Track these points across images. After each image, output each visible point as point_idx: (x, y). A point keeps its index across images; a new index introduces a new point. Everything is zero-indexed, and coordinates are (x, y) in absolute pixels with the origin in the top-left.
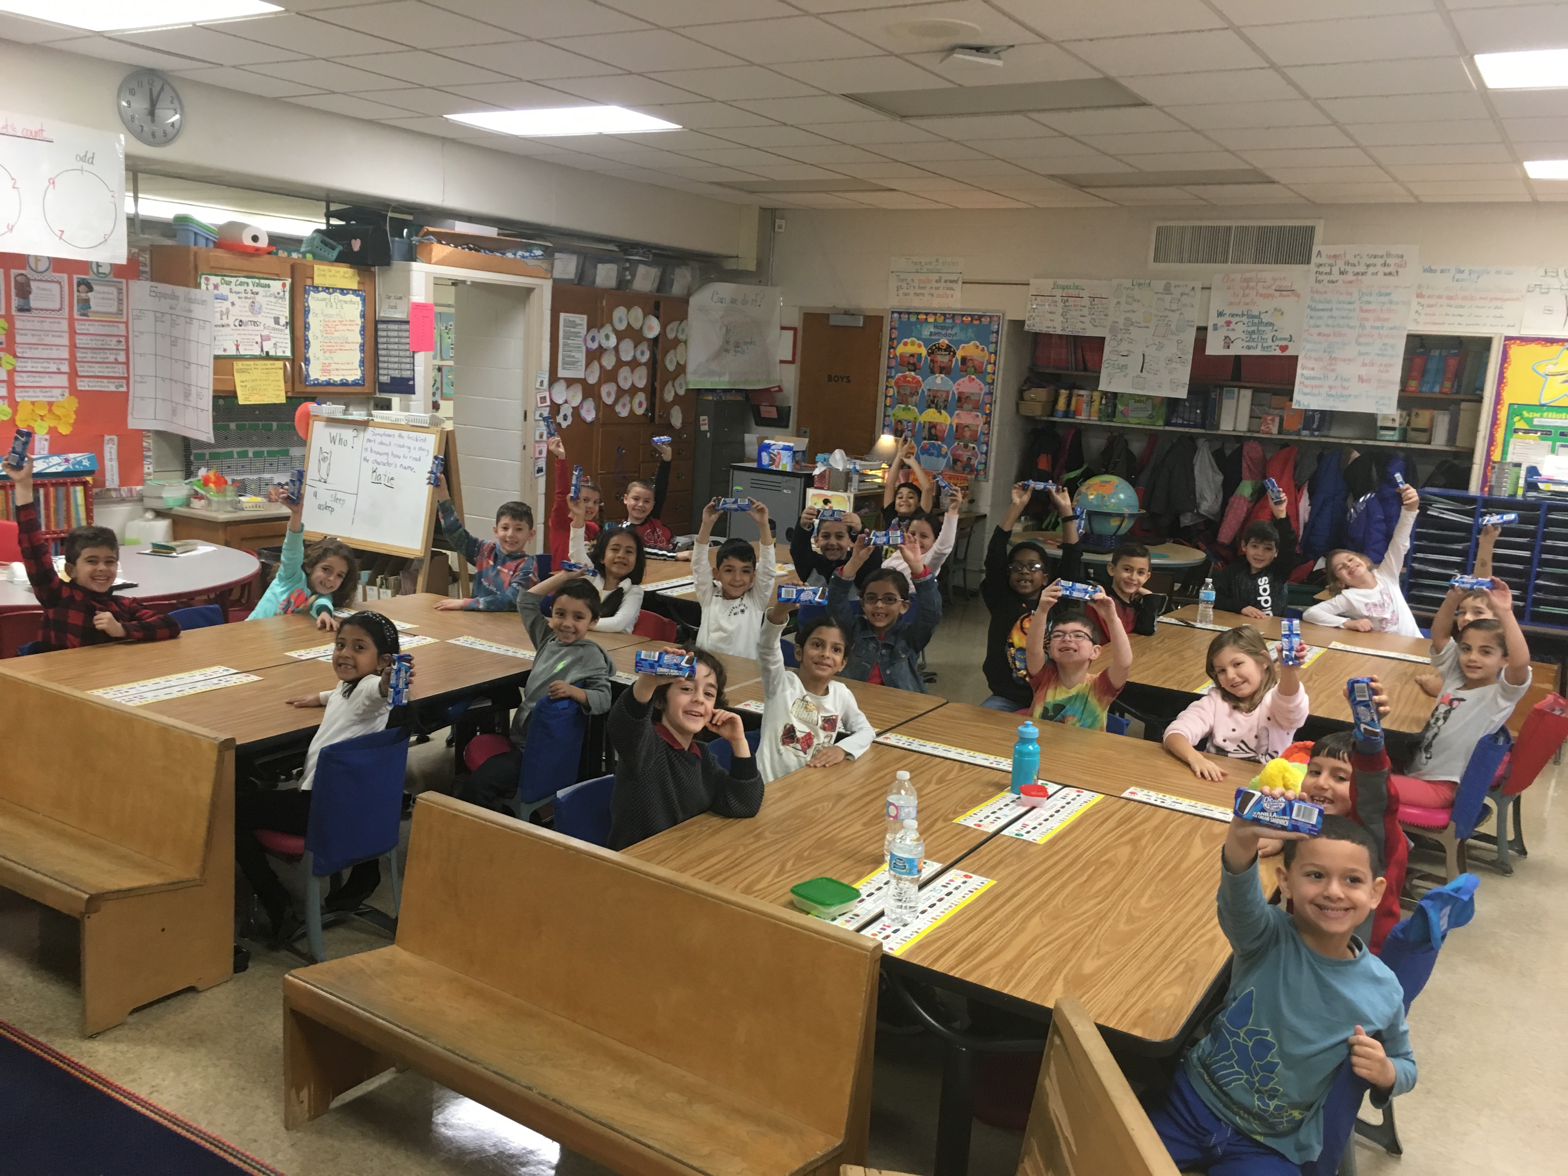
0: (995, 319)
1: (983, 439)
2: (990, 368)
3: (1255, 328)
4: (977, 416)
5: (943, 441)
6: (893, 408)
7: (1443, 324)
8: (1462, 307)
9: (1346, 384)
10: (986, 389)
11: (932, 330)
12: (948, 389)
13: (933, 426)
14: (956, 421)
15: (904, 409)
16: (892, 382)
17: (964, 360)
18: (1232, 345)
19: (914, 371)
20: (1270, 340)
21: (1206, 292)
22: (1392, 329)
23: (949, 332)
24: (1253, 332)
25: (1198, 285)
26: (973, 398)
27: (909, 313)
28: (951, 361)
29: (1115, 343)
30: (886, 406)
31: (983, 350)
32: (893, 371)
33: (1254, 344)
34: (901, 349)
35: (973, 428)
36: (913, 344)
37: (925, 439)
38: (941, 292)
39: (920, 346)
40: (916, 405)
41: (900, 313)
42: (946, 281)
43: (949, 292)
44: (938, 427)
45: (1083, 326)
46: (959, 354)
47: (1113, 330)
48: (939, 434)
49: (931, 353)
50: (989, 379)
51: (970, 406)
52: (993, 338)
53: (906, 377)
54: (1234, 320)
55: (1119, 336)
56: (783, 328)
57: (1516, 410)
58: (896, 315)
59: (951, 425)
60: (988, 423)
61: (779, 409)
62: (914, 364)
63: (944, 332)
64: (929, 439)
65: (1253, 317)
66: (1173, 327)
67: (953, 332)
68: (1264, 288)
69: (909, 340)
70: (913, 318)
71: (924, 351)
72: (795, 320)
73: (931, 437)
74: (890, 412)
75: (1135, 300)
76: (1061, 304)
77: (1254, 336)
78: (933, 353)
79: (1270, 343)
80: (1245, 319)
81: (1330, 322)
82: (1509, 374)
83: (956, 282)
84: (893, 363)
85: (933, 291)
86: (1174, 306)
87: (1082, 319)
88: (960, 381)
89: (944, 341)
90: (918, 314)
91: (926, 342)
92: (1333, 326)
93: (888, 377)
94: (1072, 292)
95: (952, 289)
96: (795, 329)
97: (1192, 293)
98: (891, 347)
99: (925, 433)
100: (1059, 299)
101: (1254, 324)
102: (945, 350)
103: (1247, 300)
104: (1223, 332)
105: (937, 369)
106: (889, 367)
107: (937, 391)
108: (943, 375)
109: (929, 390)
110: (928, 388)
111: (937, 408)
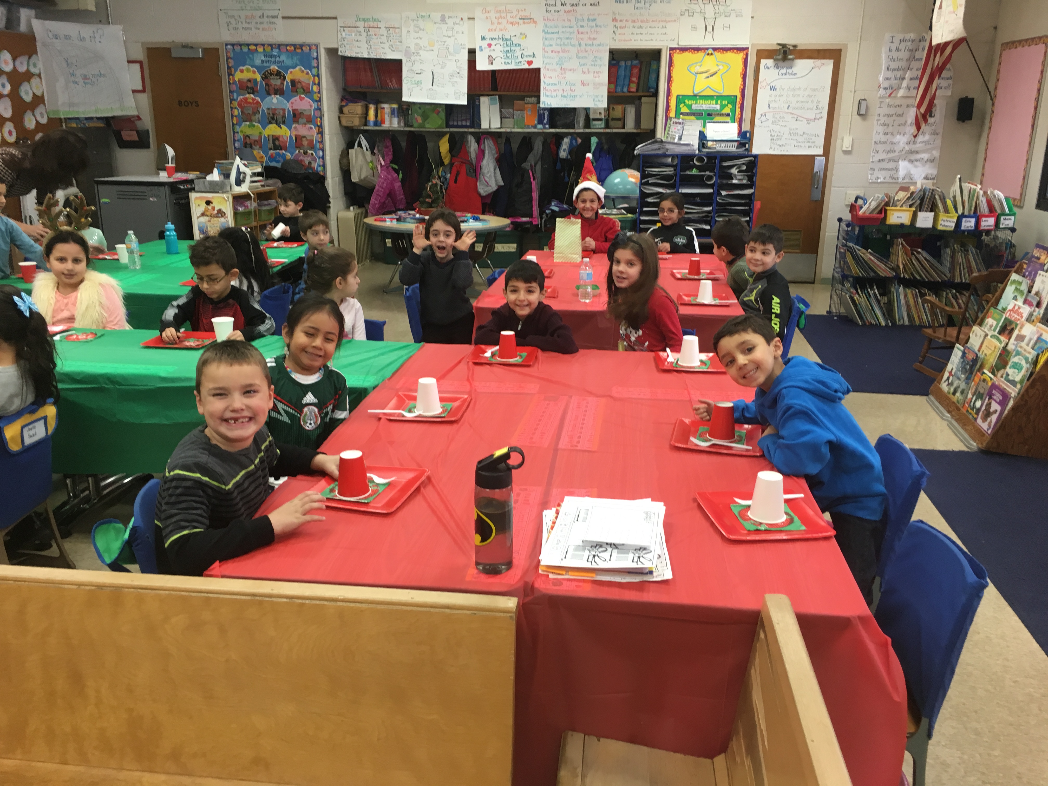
0: (314, 47)
1: (318, 145)
2: (315, 88)
3: (509, 49)
4: (311, 128)
5: (286, 150)
6: (240, 125)
7: (631, 40)
8: (641, 27)
9: (573, 88)
10: (315, 105)
11: (263, 58)
12: (284, 107)
13: (276, 138)
14: (294, 133)
15: (249, 126)
16: (236, 104)
17: (293, 82)
18: (494, 62)
19: (253, 93)
20: (520, 57)
21: (471, 21)
22: (599, 45)
23: (277, 59)
24: (508, 51)
25: (465, 17)
26: (305, 113)
27: (241, 45)
28: (282, 84)
29: (410, 64)
30: (233, 124)
31: (308, 73)
32: (235, 95)
33: (509, 61)
34: (238, 76)
35: (308, 138)
36: (248, 70)
37: (271, 149)
38: (265, 26)
39: (254, 72)
40: (259, 122)
41: (233, 45)
42: (268, 17)
43: (273, 26)
44: (281, 139)
45: (384, 51)
46: (289, 78)
47: (408, 53)
48: (282, 144)
49: (265, 78)
50: (316, 97)
51: (304, 120)
52: (314, 63)
53: (246, 99)
54: (493, 43)
55: (413, 58)
56: (129, 62)
57: (680, 99)
58: (229, 47)
59: (291, 136)
60: (321, 133)
61: (138, 132)
62: (252, 88)
63: (273, 59)
64: (275, 149)
65: (507, 40)
66: (451, 50)
67: (281, 59)
68: (511, 17)
69: (244, 68)
70: (245, 49)
71: (258, 77)
72: (140, 55)
73: (276, 147)
74: (237, 128)
75: (420, 29)
76: (364, 34)
77: (508, 55)
78: (266, 77)
79: (520, 59)
80: (501, 42)
81: (559, 42)
82: (674, 74)
83: (276, 17)
84: (234, 87)
85: (258, 26)
86: (450, 33)
87: (383, 45)
88: (293, 100)
89: (274, 67)
90: (248, 45)
91: (259, 69)
92: (561, 45)
93: (231, 100)
94: (371, 24)
95: (274, 23)
96: (141, 63)
97: (461, 22)
98: (230, 74)
99: (271, 145)
100: (362, 30)
101: (507, 45)
102: (277, 75)
103: (502, 27)
104: (487, 52)
105: (272, 91)
106: (231, 92)
107: (275, 109)
108: (278, 96)
109: (268, 109)
110: (267, 107)
111: (277, 124)
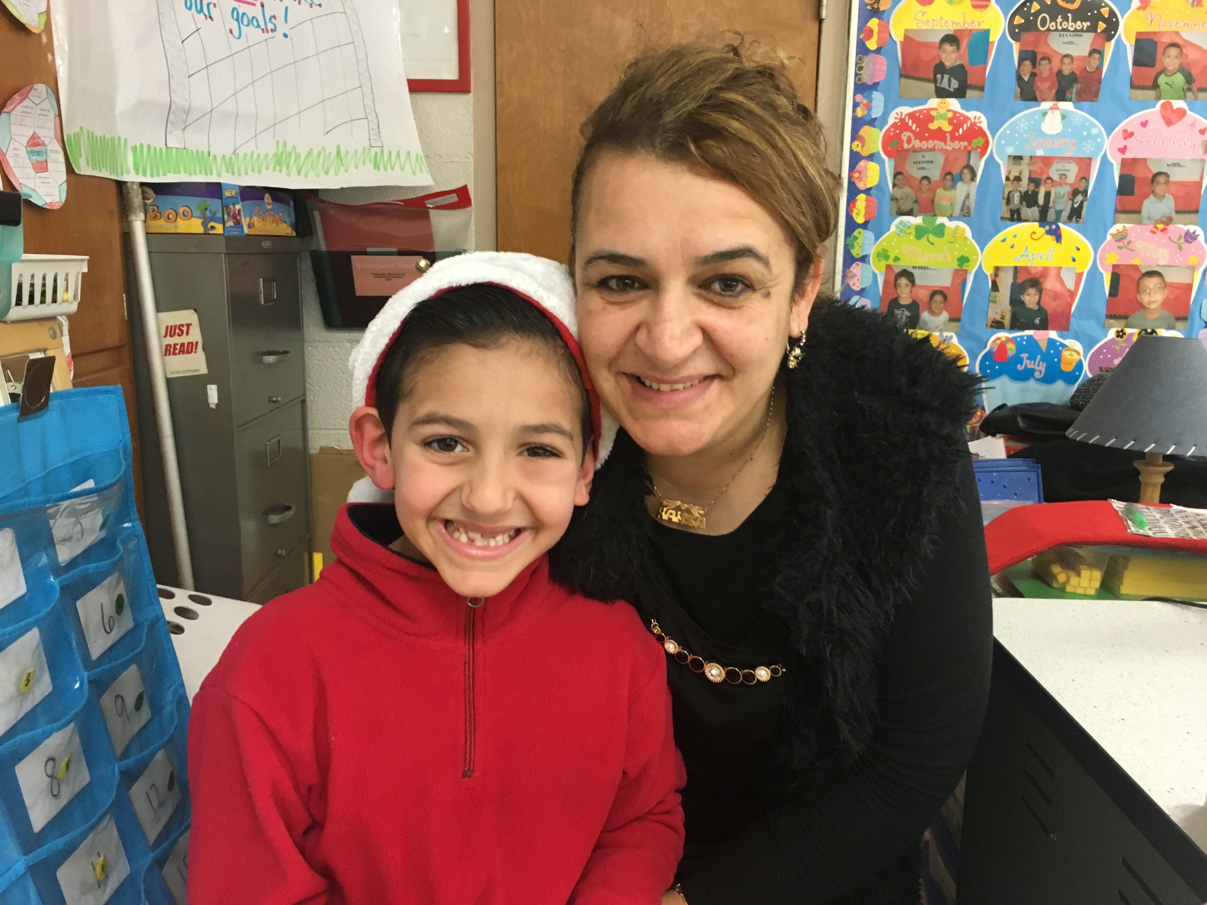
6: (879, 231)
14: (1113, 258)
16: (874, 139)
17: (1148, 46)
32: (878, 101)
34: (908, 18)
46: (1130, 26)
49: (1023, 25)
59: (1094, 272)
71: (996, 23)
74: (867, 243)
78: (1029, 26)
84: (878, 69)
93: (858, 125)
98: (868, 11)
102: (1079, 14)
106: (861, 88)
107: (1047, 161)
108: (1067, 106)
109: (1018, 159)
110: (1011, 151)
111: (1043, 220)
